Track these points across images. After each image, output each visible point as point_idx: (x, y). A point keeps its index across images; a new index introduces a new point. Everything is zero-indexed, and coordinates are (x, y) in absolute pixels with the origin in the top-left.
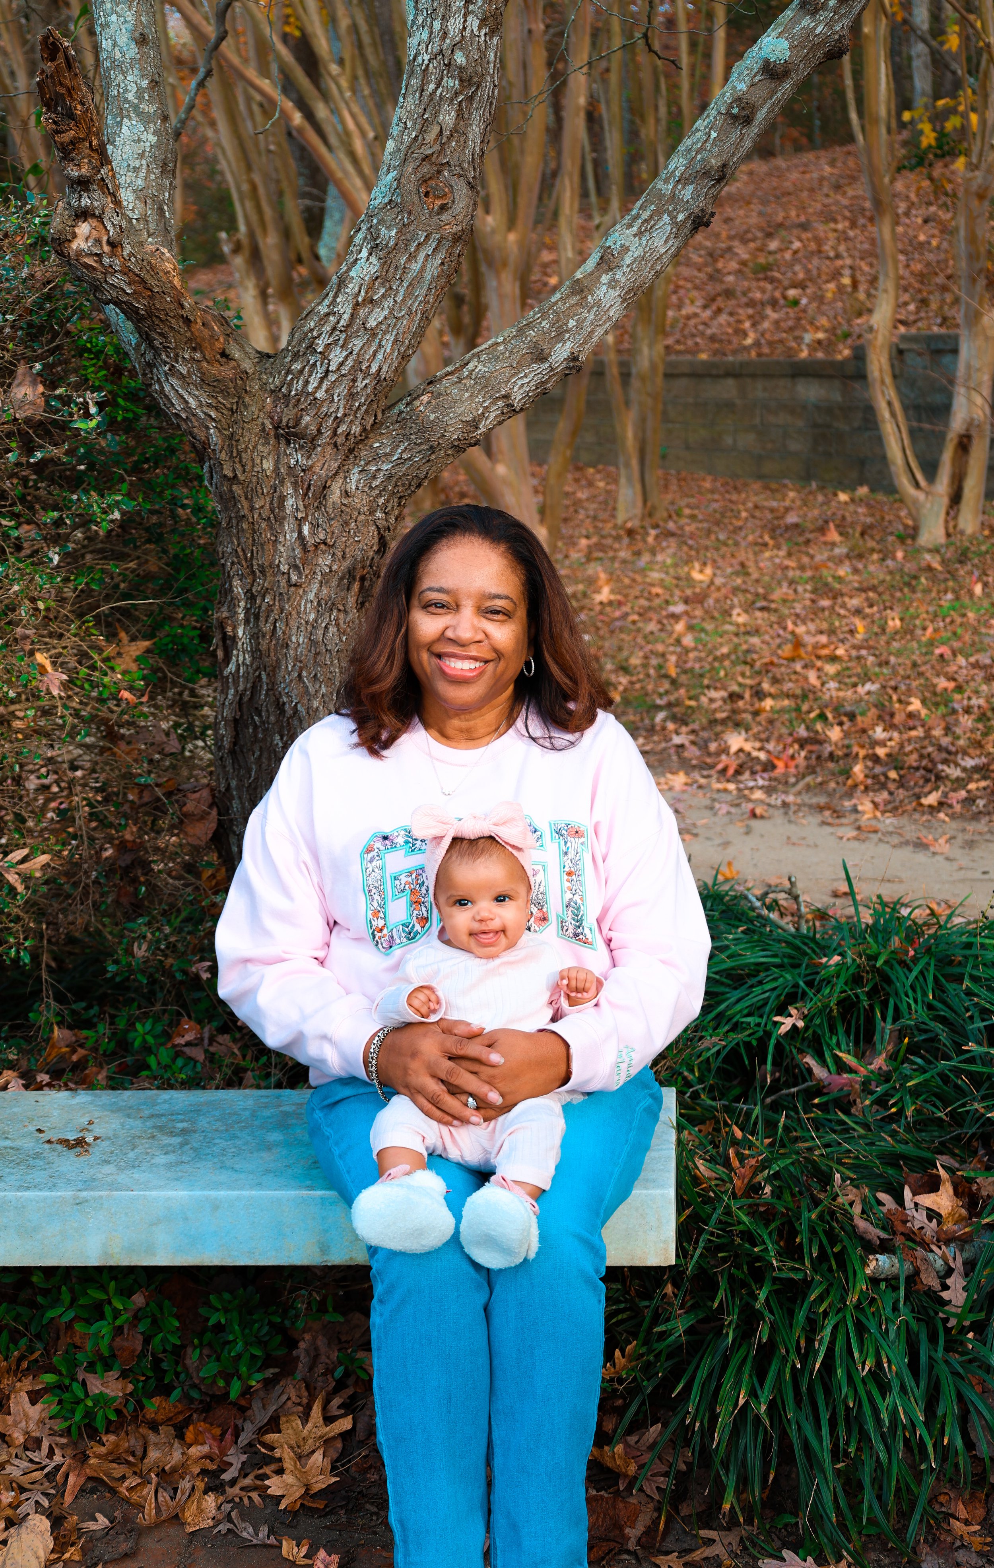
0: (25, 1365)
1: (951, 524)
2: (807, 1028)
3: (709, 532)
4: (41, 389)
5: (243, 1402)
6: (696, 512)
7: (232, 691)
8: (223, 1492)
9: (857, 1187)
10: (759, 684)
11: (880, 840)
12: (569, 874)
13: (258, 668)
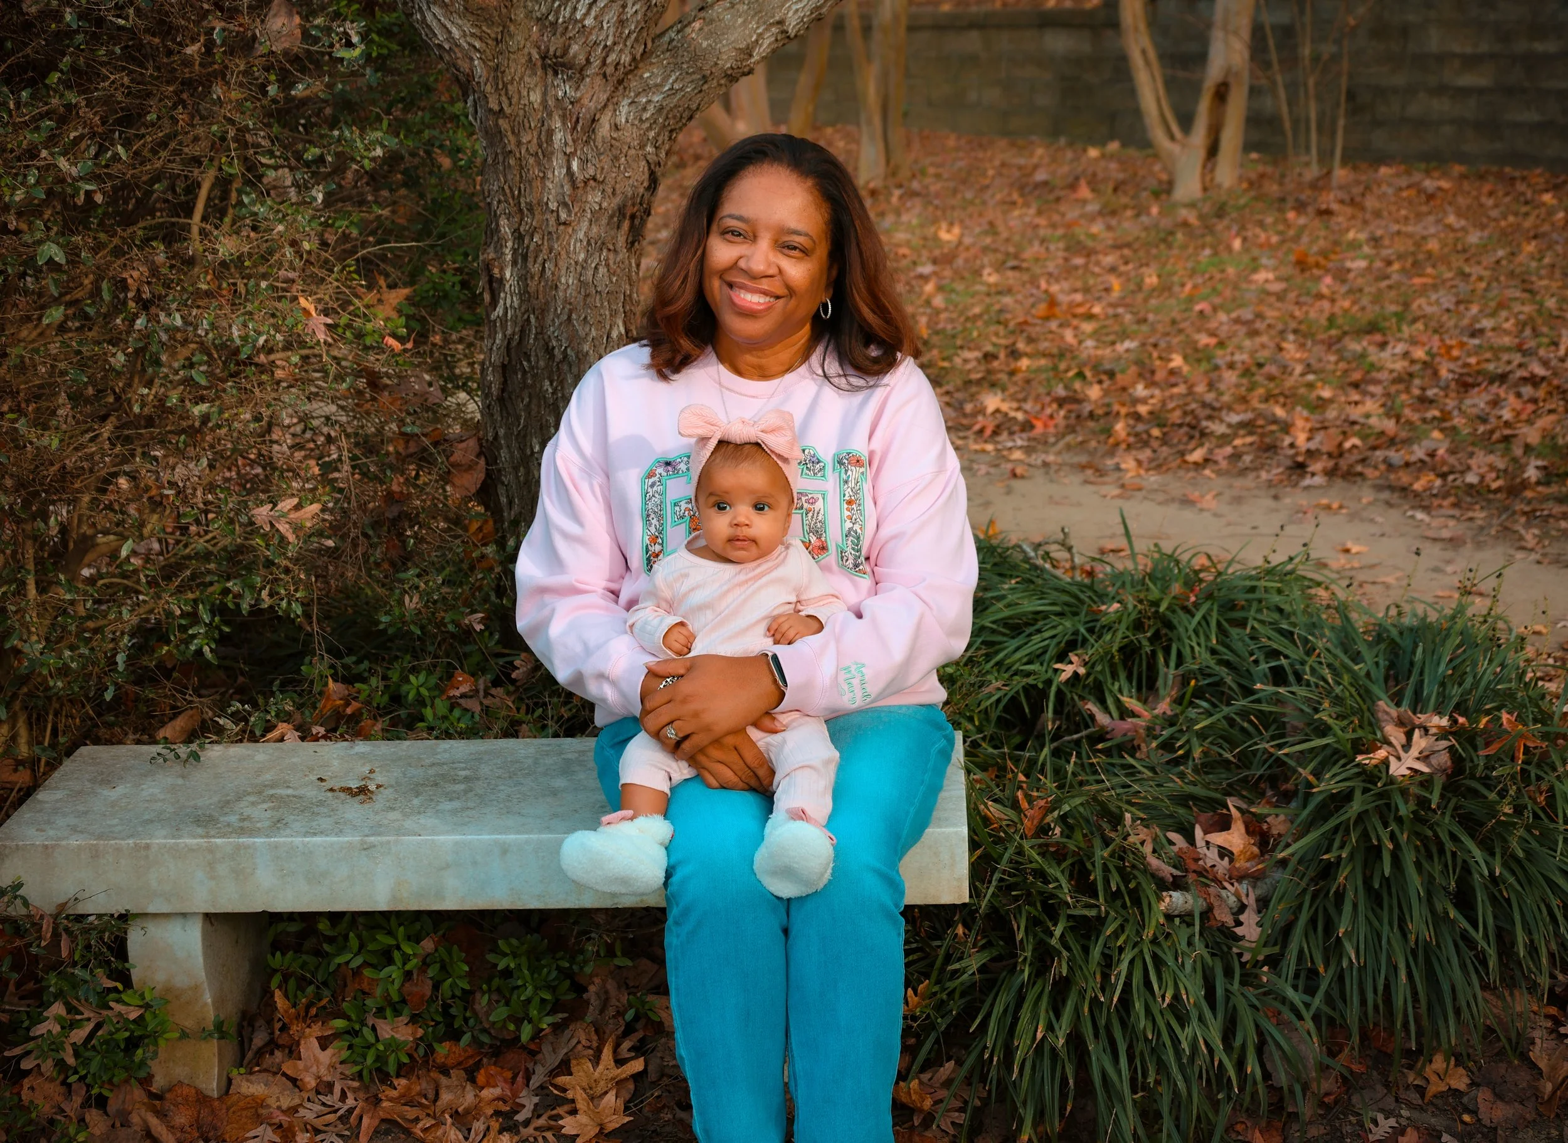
0: (313, 1011)
1: (1208, 178)
2: (1088, 675)
3: (955, 192)
4: (297, 20)
5: (532, 1047)
6: (940, 170)
7: (500, 336)
8: (518, 1133)
9: (1147, 827)
10: (1014, 344)
11: (1145, 498)
12: (849, 503)
13: (527, 311)
